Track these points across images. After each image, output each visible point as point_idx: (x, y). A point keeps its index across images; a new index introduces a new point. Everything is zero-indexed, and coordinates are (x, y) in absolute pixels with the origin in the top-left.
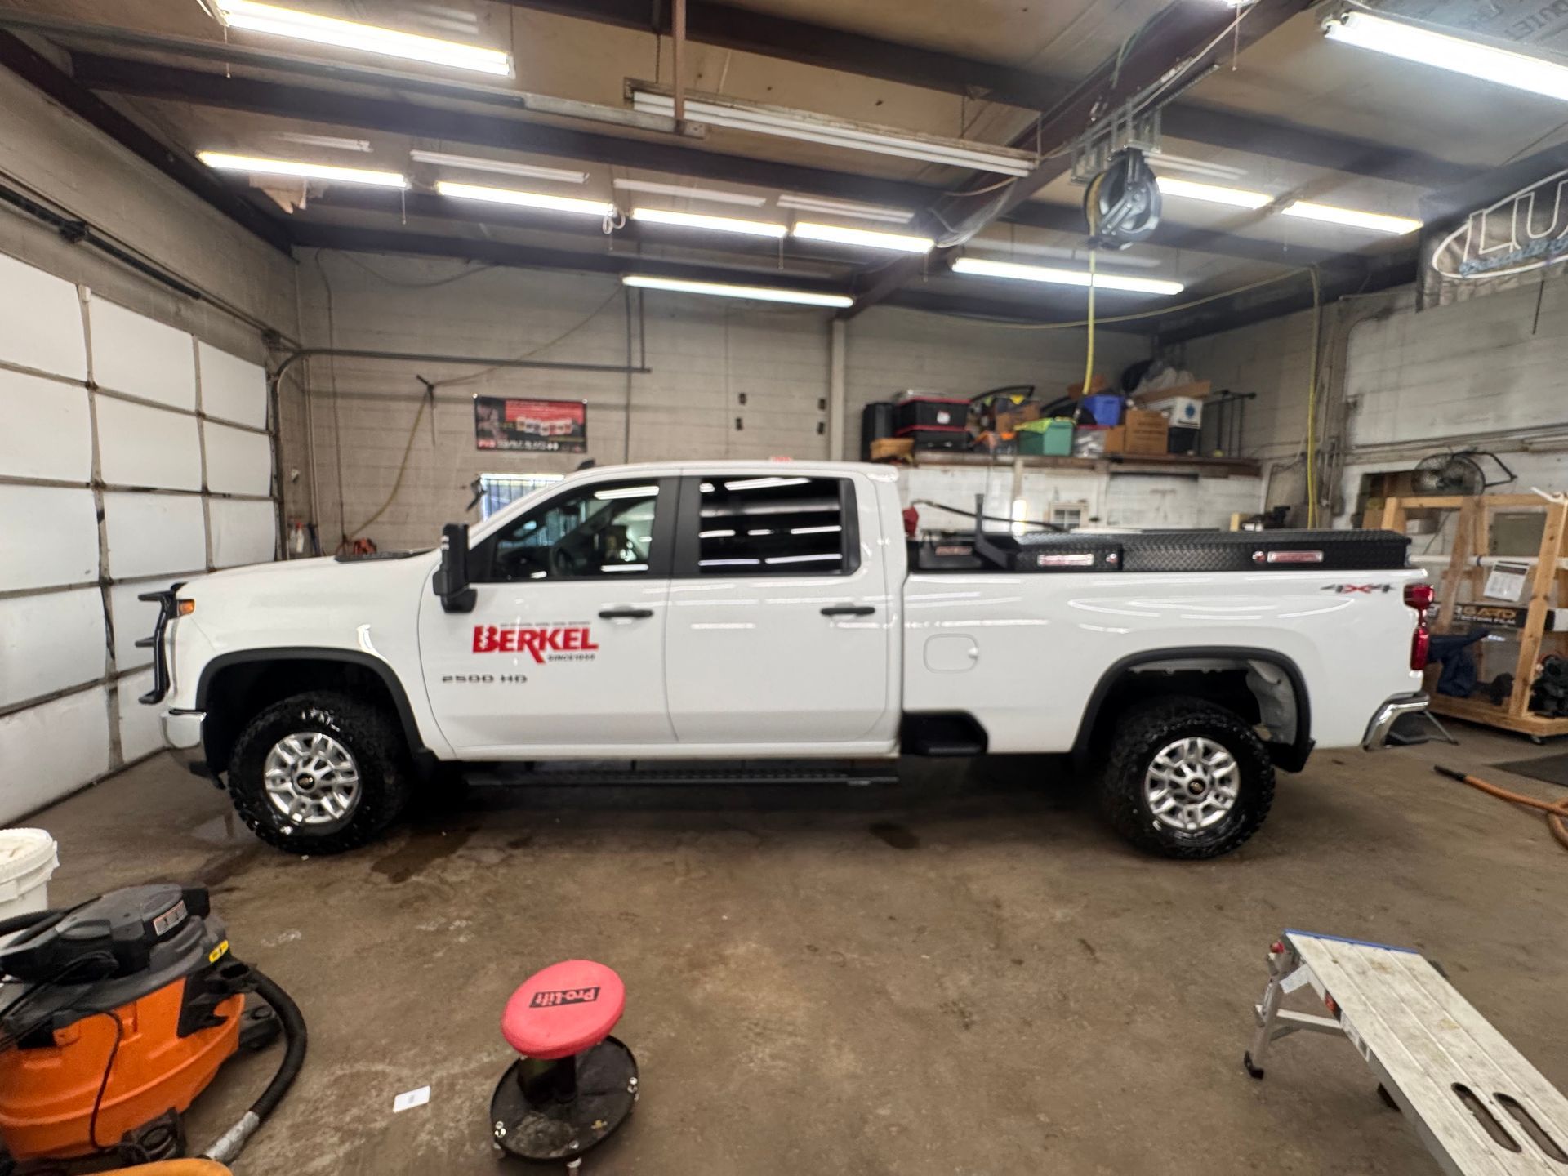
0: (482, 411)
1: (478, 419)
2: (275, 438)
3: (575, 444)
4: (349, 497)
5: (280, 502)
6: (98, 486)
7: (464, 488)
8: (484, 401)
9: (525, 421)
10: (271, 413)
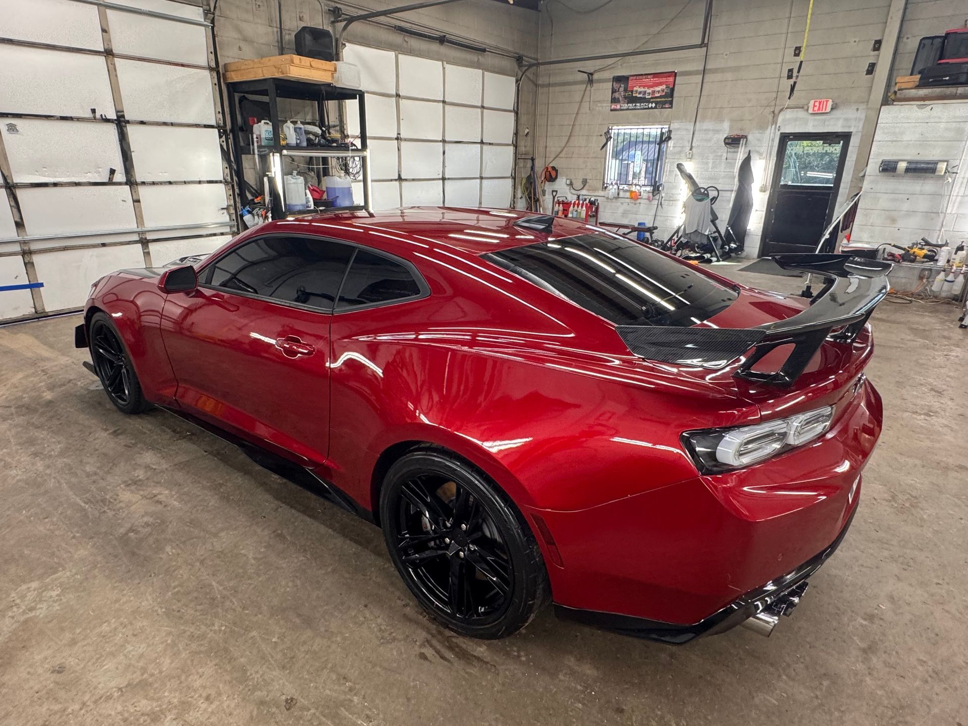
0: (616, 85)
1: (614, 91)
2: (517, 113)
3: (665, 102)
4: (550, 143)
5: (516, 146)
6: (444, 141)
7: (601, 135)
8: (618, 79)
9: (638, 90)
10: (516, 101)
